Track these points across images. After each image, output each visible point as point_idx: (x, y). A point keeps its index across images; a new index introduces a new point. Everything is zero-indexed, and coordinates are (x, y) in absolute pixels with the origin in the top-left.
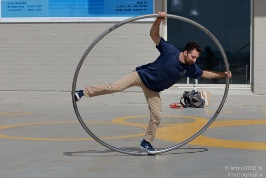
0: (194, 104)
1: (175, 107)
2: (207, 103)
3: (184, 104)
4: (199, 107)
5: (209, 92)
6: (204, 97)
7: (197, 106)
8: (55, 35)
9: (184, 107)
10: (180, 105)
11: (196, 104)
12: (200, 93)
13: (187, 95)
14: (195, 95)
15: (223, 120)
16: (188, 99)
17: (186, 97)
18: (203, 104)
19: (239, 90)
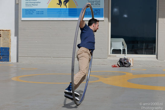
0: (125, 65)
1: (115, 66)
2: (132, 65)
3: (120, 65)
4: (128, 67)
5: (133, 59)
6: (131, 61)
7: (127, 66)
8: (51, 27)
9: (120, 66)
10: (117, 65)
11: (126, 65)
12: (128, 59)
13: (121, 60)
14: (126, 60)
15: (141, 74)
16: (122, 62)
17: (120, 61)
18: (130, 65)
19: (150, 58)
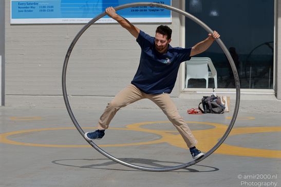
1: (193, 112)
2: (227, 109)
3: (203, 110)
4: (219, 113)
5: (229, 97)
6: (224, 102)
8: (67, 37)
10: (198, 110)
11: (216, 110)
12: (219, 98)
13: (206, 100)
14: (215, 100)
16: (207, 104)
18: (223, 110)
19: (262, 95)
